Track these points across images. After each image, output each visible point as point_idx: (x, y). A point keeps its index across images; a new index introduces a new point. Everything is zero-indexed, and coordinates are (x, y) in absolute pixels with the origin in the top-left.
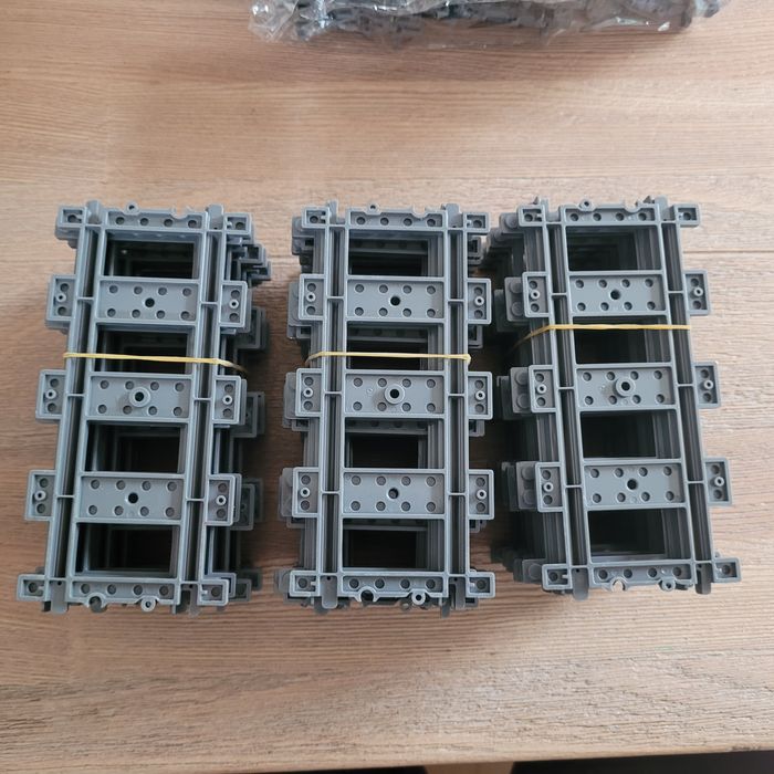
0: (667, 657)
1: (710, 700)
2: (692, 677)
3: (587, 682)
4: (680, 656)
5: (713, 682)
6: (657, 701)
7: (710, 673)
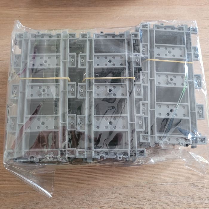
0: (146, 185)
1: (160, 200)
2: (154, 192)
3: (119, 194)
4: (150, 185)
5: (161, 193)
6: (142, 200)
7: (161, 190)
